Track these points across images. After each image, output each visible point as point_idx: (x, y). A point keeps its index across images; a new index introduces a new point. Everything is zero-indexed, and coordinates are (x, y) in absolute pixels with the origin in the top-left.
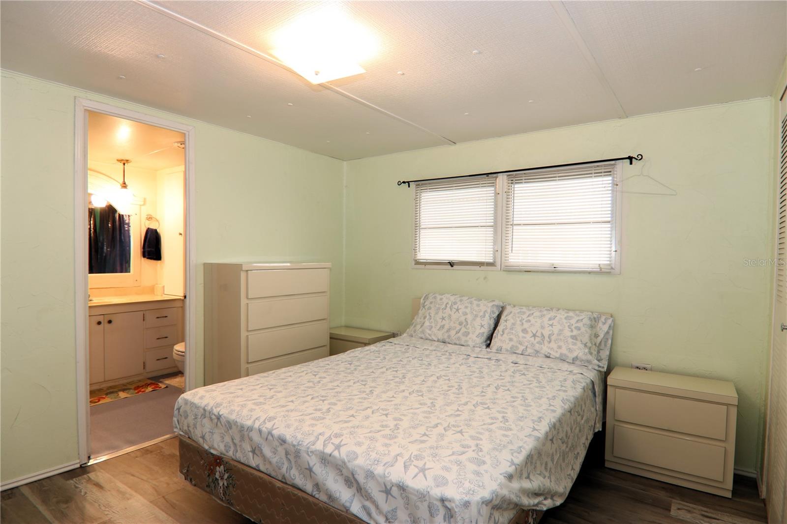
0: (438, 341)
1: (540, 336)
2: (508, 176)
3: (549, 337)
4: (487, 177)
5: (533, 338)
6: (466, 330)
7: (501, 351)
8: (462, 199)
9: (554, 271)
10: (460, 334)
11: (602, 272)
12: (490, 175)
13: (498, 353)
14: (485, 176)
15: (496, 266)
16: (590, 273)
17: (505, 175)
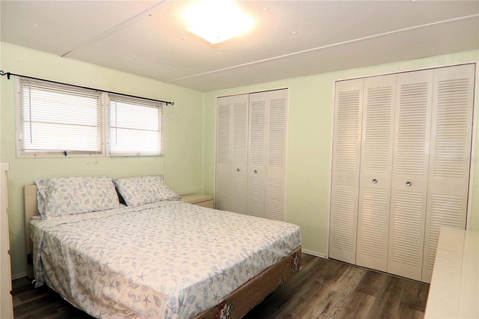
0: (88, 212)
1: (153, 191)
2: (109, 95)
3: (158, 191)
4: (96, 92)
5: (150, 193)
6: (108, 199)
7: (140, 204)
8: (74, 103)
9: (138, 156)
10: (106, 202)
11: (161, 156)
12: (98, 91)
13: (139, 206)
14: (95, 91)
15: (102, 154)
16: (156, 156)
17: (107, 94)
